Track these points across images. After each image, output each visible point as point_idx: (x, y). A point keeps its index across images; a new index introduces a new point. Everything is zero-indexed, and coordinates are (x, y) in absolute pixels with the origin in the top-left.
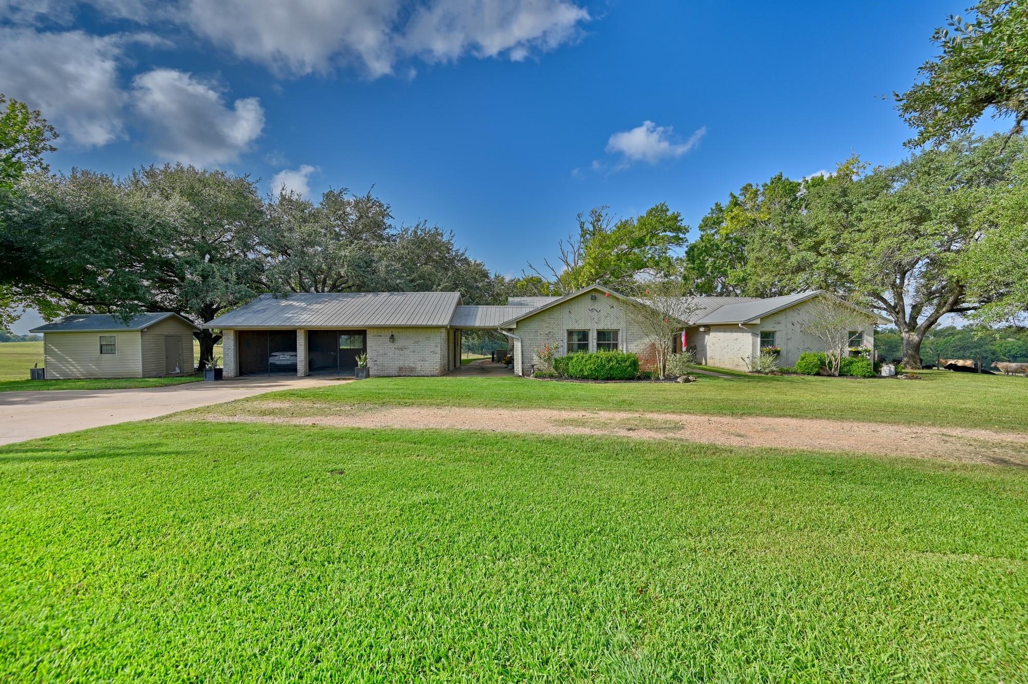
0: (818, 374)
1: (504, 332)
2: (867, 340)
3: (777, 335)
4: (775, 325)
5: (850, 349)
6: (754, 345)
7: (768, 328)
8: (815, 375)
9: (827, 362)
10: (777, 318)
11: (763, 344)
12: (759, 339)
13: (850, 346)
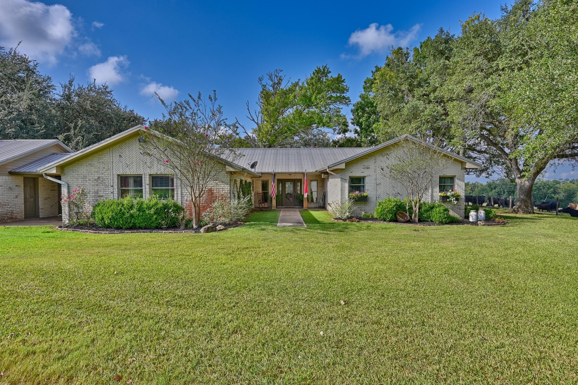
0: (395, 220)
1: (49, 178)
2: (458, 185)
3: (367, 180)
4: (364, 170)
5: (440, 194)
6: (342, 190)
7: (357, 172)
8: (390, 221)
9: (407, 208)
10: (366, 163)
11: (352, 189)
12: (347, 185)
13: (440, 191)
